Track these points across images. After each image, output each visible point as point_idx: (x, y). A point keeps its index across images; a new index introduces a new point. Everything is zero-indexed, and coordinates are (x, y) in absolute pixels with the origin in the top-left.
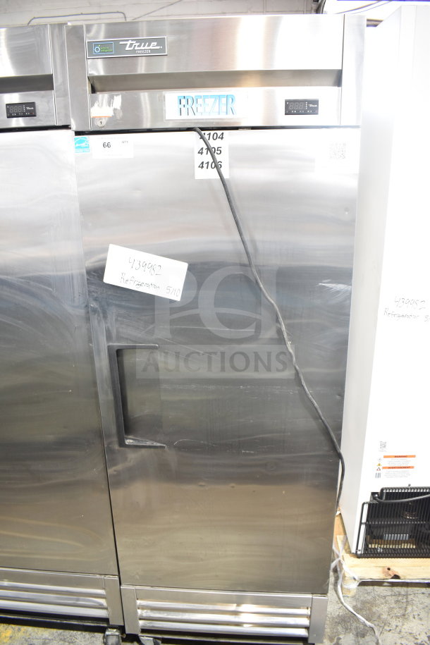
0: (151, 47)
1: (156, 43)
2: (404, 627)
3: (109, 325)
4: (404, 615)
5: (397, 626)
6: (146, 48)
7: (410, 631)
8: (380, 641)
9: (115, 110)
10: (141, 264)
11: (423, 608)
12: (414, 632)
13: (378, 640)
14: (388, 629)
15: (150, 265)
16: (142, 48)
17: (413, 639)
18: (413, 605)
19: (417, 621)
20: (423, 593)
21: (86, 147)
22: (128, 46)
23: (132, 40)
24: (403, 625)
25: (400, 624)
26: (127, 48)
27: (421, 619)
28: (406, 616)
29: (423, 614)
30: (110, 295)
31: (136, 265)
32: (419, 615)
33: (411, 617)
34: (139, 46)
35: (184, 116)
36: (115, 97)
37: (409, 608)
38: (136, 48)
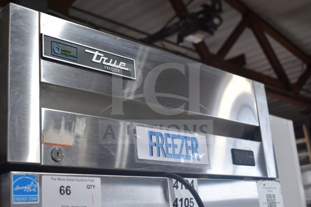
0: (119, 67)
1: (125, 64)
6: (114, 65)
9: (77, 137)
16: (110, 64)
21: (32, 193)
22: (95, 57)
23: (100, 52)
26: (94, 60)
34: (107, 61)
35: (155, 158)
36: (78, 119)
38: (104, 63)
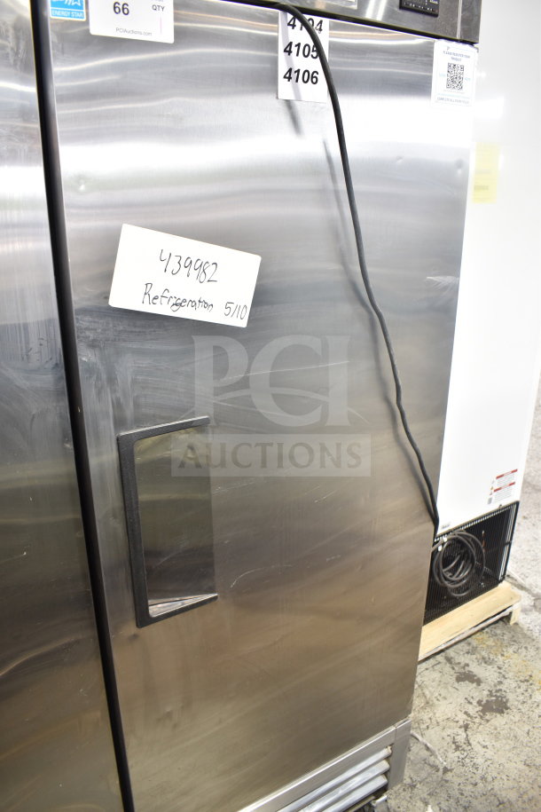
2: (437, 715)
3: (119, 394)
4: (428, 703)
5: (430, 719)
7: (446, 717)
8: (429, 745)
10: (182, 263)
11: (439, 685)
12: (449, 715)
13: (426, 745)
14: (425, 726)
15: (199, 263)
17: (455, 724)
18: (426, 687)
19: (443, 702)
20: (427, 669)
21: (76, 7)
24: (435, 714)
25: (431, 714)
27: (445, 698)
28: (431, 703)
29: (443, 692)
30: (120, 332)
31: (173, 265)
32: (440, 695)
33: (437, 702)
37: (427, 693)
